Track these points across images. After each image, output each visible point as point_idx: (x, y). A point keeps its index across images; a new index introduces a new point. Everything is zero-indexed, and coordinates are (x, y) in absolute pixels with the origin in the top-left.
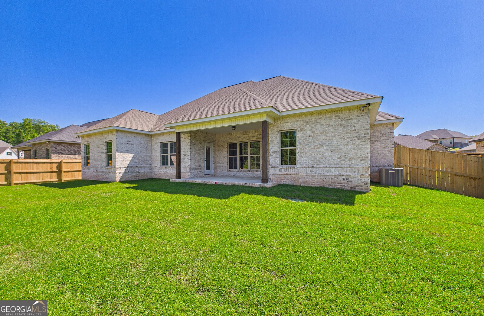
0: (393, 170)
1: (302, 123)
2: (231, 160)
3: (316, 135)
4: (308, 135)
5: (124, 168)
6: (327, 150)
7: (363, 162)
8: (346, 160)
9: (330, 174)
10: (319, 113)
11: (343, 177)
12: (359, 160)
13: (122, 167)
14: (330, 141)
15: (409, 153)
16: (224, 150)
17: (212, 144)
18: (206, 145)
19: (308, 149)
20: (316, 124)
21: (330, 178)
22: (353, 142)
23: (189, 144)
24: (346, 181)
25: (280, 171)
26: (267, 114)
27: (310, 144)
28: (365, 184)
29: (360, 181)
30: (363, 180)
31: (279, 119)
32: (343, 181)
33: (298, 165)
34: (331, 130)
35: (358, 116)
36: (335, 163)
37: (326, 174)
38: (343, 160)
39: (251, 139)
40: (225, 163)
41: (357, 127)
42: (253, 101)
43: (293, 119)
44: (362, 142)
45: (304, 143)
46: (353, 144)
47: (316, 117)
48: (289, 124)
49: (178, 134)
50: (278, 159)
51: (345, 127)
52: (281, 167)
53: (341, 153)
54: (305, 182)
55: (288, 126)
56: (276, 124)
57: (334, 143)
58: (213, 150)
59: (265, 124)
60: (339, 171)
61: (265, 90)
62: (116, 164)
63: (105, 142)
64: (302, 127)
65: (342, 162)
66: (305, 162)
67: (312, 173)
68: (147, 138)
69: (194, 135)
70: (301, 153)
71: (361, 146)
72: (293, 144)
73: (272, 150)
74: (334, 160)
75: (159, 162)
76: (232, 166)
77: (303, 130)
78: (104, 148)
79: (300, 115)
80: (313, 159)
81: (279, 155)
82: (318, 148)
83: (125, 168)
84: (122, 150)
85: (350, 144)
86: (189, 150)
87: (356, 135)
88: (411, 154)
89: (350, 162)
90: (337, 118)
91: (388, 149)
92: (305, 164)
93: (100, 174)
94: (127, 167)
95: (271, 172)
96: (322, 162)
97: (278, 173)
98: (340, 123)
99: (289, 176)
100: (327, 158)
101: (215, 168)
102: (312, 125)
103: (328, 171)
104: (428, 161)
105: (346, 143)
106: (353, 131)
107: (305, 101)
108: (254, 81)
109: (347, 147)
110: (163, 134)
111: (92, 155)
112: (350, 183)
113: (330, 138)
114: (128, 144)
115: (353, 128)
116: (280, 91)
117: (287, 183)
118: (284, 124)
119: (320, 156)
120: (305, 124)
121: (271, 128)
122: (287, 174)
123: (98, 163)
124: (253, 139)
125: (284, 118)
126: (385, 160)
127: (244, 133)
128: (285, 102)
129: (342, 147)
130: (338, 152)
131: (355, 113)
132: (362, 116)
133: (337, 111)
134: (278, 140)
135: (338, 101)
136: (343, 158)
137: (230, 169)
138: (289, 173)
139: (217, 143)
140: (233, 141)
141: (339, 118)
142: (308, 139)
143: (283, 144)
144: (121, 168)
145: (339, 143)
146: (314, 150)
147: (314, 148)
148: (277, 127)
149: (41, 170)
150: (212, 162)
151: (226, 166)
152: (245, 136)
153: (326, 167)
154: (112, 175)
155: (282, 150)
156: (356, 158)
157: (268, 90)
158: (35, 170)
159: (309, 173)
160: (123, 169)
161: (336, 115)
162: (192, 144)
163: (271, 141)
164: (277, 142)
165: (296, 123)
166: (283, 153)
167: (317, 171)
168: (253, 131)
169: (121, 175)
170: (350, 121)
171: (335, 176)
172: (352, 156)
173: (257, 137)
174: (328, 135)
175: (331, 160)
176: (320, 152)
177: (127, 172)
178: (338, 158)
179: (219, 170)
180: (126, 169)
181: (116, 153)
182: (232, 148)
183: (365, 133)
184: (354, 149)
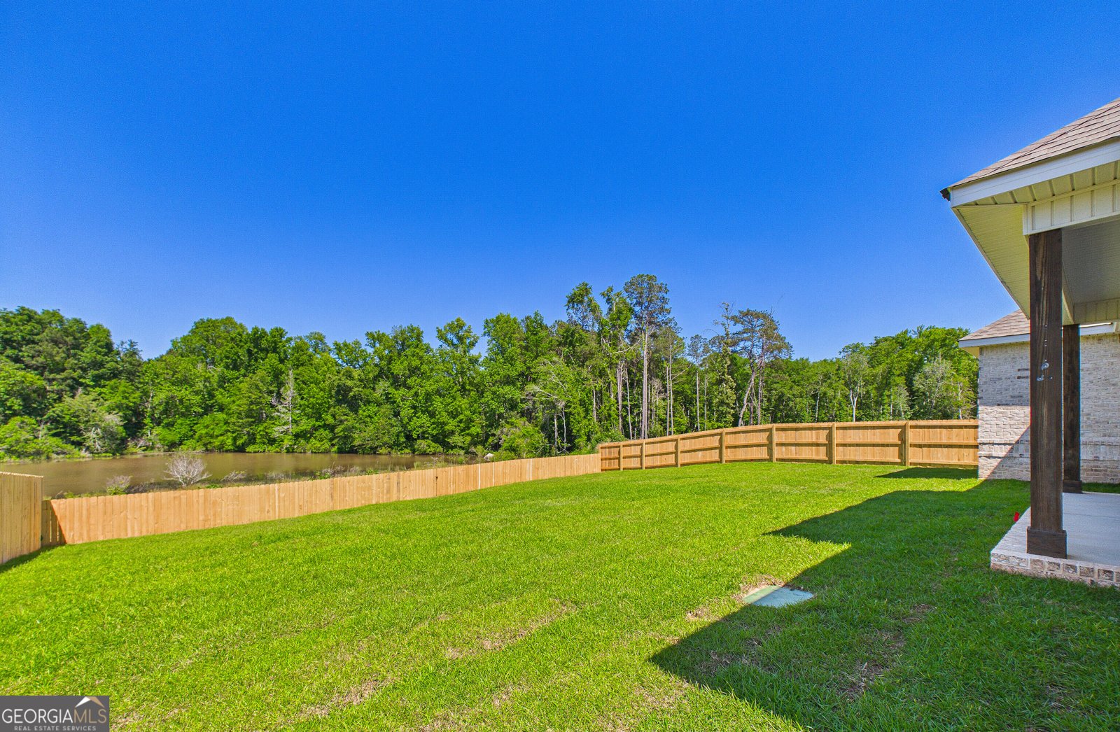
5: (1005, 444)
13: (997, 441)
83: (1009, 444)
84: (999, 397)
94: (1018, 442)
114: (1019, 378)
144: (993, 444)
149: (955, 441)
158: (944, 441)
160: (1003, 446)
169: (995, 462)
177: (1015, 454)
180: (1012, 448)
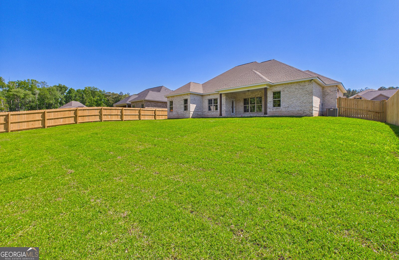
0: (332, 109)
1: (283, 88)
2: (245, 107)
3: (290, 93)
4: (286, 93)
6: (294, 99)
7: (310, 104)
8: (303, 103)
9: (296, 110)
10: (291, 83)
11: (302, 111)
12: (309, 103)
14: (296, 96)
15: (345, 101)
16: (241, 102)
17: (235, 99)
18: (232, 100)
19: (286, 99)
20: (290, 88)
21: (296, 112)
22: (306, 96)
23: (225, 99)
24: (303, 113)
25: (273, 110)
26: (267, 85)
27: (287, 97)
28: (311, 113)
29: (309, 112)
30: (310, 112)
31: (272, 86)
32: (302, 113)
33: (281, 107)
34: (296, 91)
35: (309, 84)
36: (298, 105)
37: (294, 110)
38: (302, 104)
39: (257, 96)
40: (242, 109)
41: (308, 89)
42: (260, 78)
43: (279, 86)
44: (310, 95)
45: (284, 97)
46: (306, 97)
47: (290, 85)
48: (277, 88)
49: (221, 95)
50: (272, 105)
51: (302, 89)
52: (273, 108)
53: (301, 101)
54: (285, 114)
55: (276, 89)
56: (271, 88)
57: (298, 96)
58: (235, 102)
59: (266, 89)
60: (300, 109)
61: (265, 70)
62: (190, 110)
63: (183, 99)
64: (283, 89)
65: (301, 104)
66: (285, 105)
67: (288, 110)
68: (201, 97)
69: (227, 95)
70: (283, 101)
71: (309, 97)
72: (279, 97)
73: (269, 101)
74: (298, 104)
75: (207, 109)
76: (246, 110)
77: (284, 91)
78: (183, 102)
79: (283, 84)
80: (288, 104)
81: (272, 103)
82: (291, 99)
84: (192, 103)
85: (305, 97)
86: (225, 102)
87: (307, 92)
88: (346, 101)
89: (305, 104)
90: (299, 85)
91: (333, 99)
92: (284, 106)
93: (180, 115)
94: (194, 111)
95: (268, 110)
96: (292, 105)
97: (272, 111)
98: (301, 87)
99: (277, 112)
100: (295, 103)
101: (236, 112)
102: (288, 89)
103: (295, 109)
104: (355, 104)
105: (303, 96)
106: (306, 91)
107: (285, 77)
108: (258, 62)
109: (304, 98)
110: (209, 95)
111: (174, 106)
112: (305, 113)
113: (296, 94)
114: (194, 100)
115: (306, 90)
116: (273, 71)
117: (276, 115)
118: (275, 89)
119: (292, 102)
120: (285, 88)
121: (268, 90)
122: (276, 111)
123: (179, 110)
124: (258, 96)
125: (274, 86)
126: (332, 105)
127: (253, 93)
128: (276, 78)
129: (301, 98)
130: (299, 100)
131: (307, 84)
132: (310, 84)
133: (299, 82)
134: (272, 95)
135: (300, 78)
136: (302, 103)
137: (244, 112)
138: (277, 111)
139: (237, 99)
140: (246, 97)
141: (300, 85)
142: (286, 95)
143: (274, 98)
145: (300, 96)
146: (289, 100)
147: (289, 99)
148: (271, 90)
150: (234, 109)
151: (242, 111)
152: (253, 94)
153: (294, 107)
154: (187, 115)
155: (274, 100)
156: (307, 102)
157: (266, 69)
159: (286, 110)
160: (192, 112)
161: (299, 84)
162: (226, 99)
163: (268, 96)
164: (271, 97)
165: (280, 88)
166: (274, 102)
167: (290, 109)
168: (258, 92)
169: (192, 115)
170: (305, 87)
171: (298, 111)
172: (305, 102)
173: (260, 95)
174: (295, 93)
175: (296, 104)
176: (291, 100)
177: (194, 113)
178: (300, 103)
179: (238, 113)
181: (190, 104)
182: (246, 101)
183: (311, 91)
184: (307, 99)
